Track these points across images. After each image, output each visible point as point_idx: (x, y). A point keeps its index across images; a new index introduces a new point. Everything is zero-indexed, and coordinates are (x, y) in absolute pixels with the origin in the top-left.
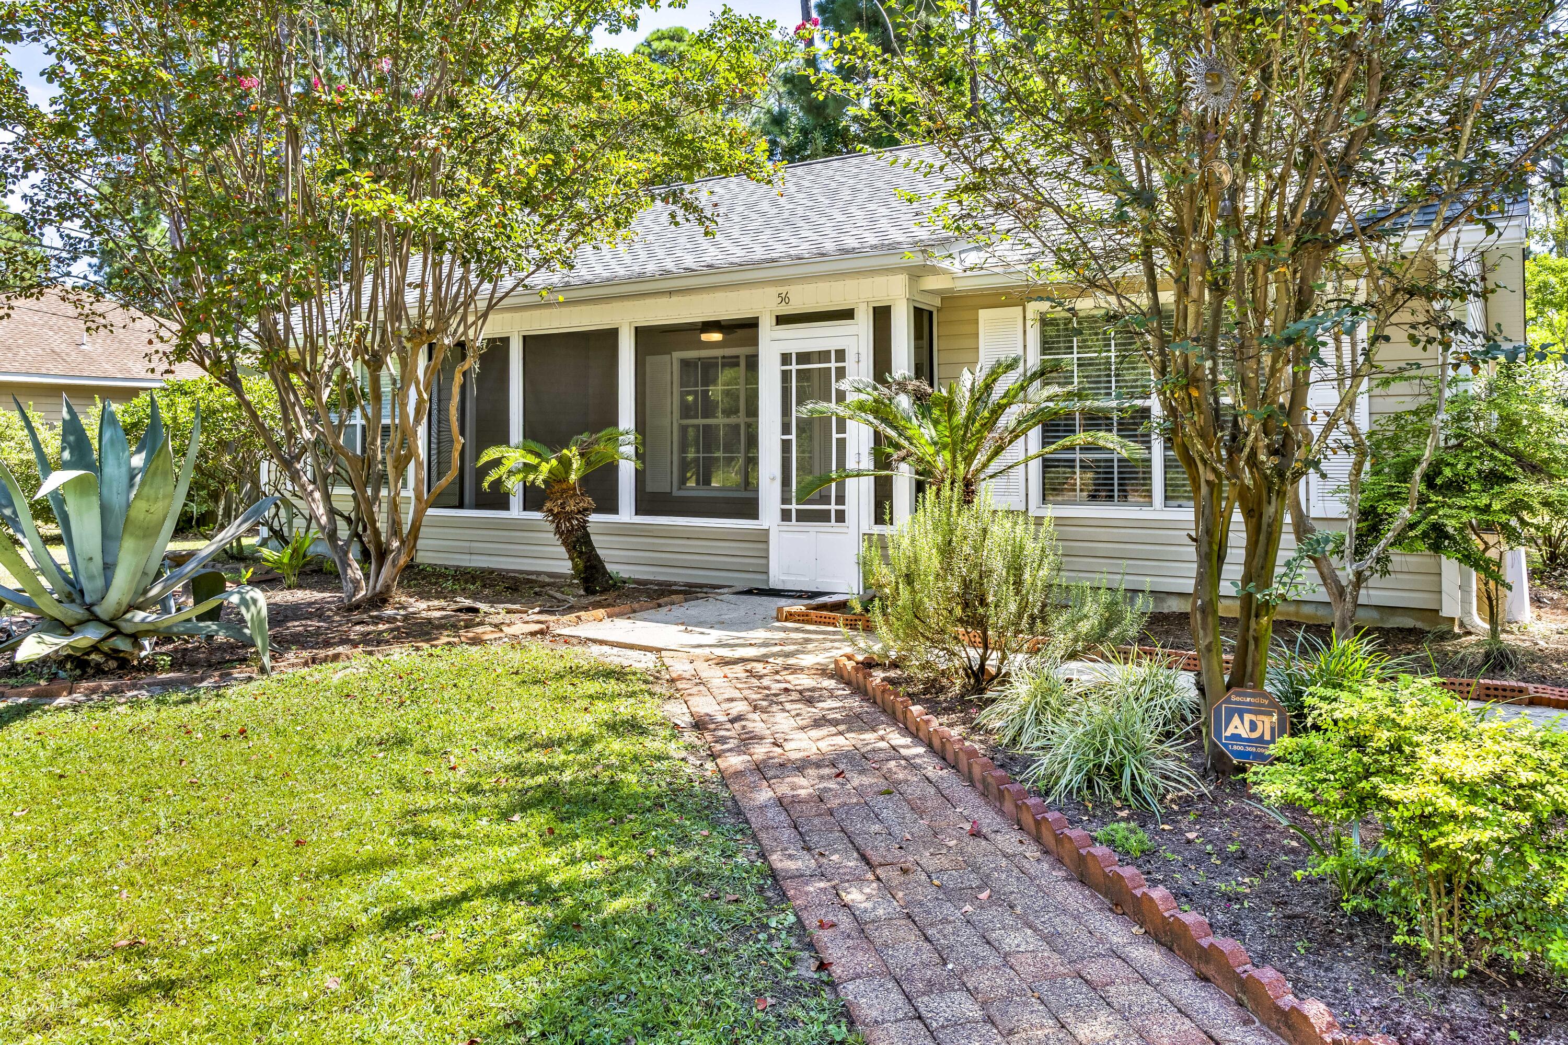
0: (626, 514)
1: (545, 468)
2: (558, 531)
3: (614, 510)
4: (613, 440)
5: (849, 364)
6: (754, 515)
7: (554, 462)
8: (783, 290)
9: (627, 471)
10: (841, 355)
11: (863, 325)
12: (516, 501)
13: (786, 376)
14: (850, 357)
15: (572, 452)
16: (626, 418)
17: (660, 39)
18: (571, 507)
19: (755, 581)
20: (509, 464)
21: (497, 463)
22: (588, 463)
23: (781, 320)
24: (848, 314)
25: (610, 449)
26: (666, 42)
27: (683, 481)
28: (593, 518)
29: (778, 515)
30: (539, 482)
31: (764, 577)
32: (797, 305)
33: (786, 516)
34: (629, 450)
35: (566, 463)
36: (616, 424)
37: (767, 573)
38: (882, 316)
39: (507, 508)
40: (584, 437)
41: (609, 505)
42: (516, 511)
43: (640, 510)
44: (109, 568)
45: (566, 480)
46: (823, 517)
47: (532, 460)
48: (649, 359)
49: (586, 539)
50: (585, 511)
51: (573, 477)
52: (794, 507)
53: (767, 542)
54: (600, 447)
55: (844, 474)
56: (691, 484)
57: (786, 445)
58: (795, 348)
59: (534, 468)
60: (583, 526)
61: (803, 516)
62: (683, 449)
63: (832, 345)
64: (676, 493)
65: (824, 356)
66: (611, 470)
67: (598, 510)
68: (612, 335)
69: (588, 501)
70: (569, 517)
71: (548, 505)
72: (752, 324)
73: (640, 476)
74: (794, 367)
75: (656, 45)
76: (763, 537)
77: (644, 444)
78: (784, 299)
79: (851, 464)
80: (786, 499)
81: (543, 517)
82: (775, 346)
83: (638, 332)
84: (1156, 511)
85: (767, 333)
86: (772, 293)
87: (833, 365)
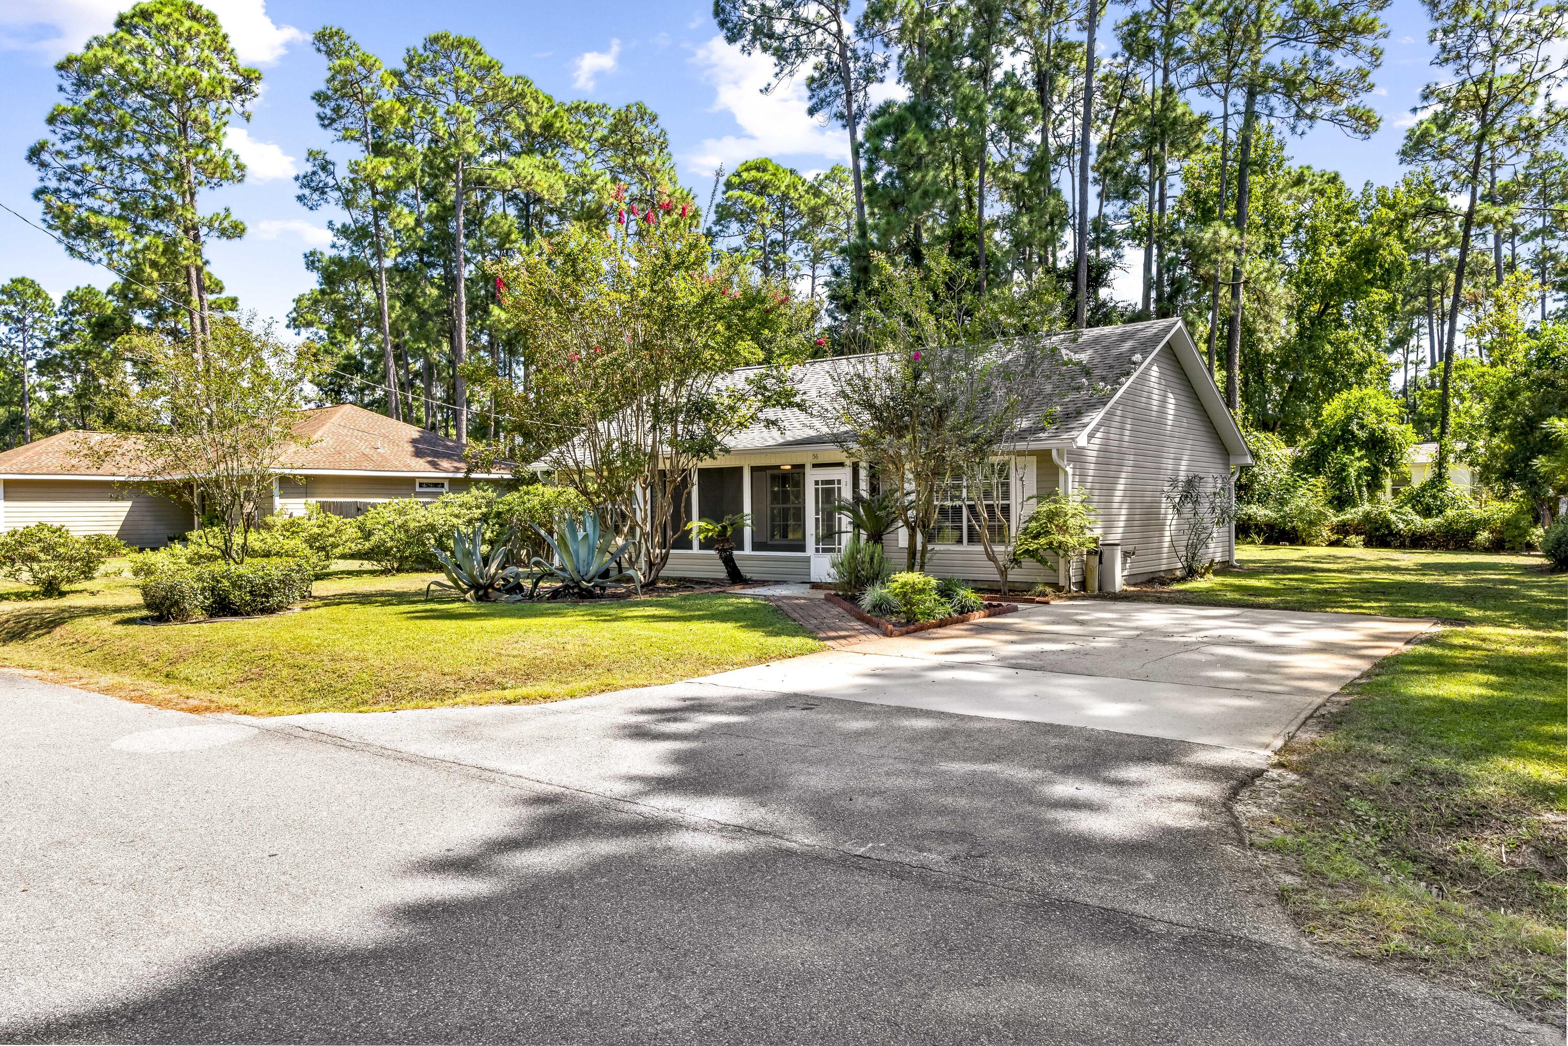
0: (748, 551)
1: (715, 530)
2: (721, 557)
3: (742, 549)
4: (742, 517)
5: (843, 486)
6: (804, 551)
7: (720, 527)
8: (815, 453)
9: (747, 532)
10: (839, 482)
11: (847, 470)
12: (696, 544)
13: (817, 490)
14: (843, 483)
15: (727, 522)
16: (747, 509)
17: (748, 170)
18: (726, 547)
19: (805, 579)
21: (691, 529)
22: (732, 528)
23: (815, 466)
24: (841, 464)
25: (741, 522)
26: (754, 173)
27: (773, 536)
28: (735, 552)
29: (814, 550)
30: (713, 536)
32: (820, 461)
33: (817, 550)
34: (749, 522)
35: (724, 528)
36: (742, 511)
37: (809, 576)
38: (855, 467)
39: (691, 548)
40: (731, 516)
41: (741, 548)
42: (696, 550)
43: (753, 549)
44: (589, 565)
45: (724, 535)
46: (832, 550)
47: (710, 527)
48: (755, 474)
49: (732, 560)
50: (732, 549)
51: (727, 534)
52: (821, 546)
53: (809, 562)
54: (738, 521)
55: (840, 532)
56: (777, 537)
57: (817, 520)
58: (820, 478)
59: (710, 530)
60: (731, 554)
61: (824, 550)
62: (773, 520)
63: (835, 478)
64: (770, 542)
65: (832, 482)
66: (742, 531)
67: (736, 549)
68: (738, 471)
69: (733, 545)
70: (725, 551)
71: (715, 546)
72: (802, 468)
73: (753, 534)
74: (820, 486)
75: (745, 175)
76: (808, 560)
78: (815, 457)
79: (843, 529)
80: (817, 543)
81: (712, 552)
82: (812, 477)
83: (754, 469)
84: (965, 547)
85: (809, 471)
86: (810, 454)
87: (836, 487)
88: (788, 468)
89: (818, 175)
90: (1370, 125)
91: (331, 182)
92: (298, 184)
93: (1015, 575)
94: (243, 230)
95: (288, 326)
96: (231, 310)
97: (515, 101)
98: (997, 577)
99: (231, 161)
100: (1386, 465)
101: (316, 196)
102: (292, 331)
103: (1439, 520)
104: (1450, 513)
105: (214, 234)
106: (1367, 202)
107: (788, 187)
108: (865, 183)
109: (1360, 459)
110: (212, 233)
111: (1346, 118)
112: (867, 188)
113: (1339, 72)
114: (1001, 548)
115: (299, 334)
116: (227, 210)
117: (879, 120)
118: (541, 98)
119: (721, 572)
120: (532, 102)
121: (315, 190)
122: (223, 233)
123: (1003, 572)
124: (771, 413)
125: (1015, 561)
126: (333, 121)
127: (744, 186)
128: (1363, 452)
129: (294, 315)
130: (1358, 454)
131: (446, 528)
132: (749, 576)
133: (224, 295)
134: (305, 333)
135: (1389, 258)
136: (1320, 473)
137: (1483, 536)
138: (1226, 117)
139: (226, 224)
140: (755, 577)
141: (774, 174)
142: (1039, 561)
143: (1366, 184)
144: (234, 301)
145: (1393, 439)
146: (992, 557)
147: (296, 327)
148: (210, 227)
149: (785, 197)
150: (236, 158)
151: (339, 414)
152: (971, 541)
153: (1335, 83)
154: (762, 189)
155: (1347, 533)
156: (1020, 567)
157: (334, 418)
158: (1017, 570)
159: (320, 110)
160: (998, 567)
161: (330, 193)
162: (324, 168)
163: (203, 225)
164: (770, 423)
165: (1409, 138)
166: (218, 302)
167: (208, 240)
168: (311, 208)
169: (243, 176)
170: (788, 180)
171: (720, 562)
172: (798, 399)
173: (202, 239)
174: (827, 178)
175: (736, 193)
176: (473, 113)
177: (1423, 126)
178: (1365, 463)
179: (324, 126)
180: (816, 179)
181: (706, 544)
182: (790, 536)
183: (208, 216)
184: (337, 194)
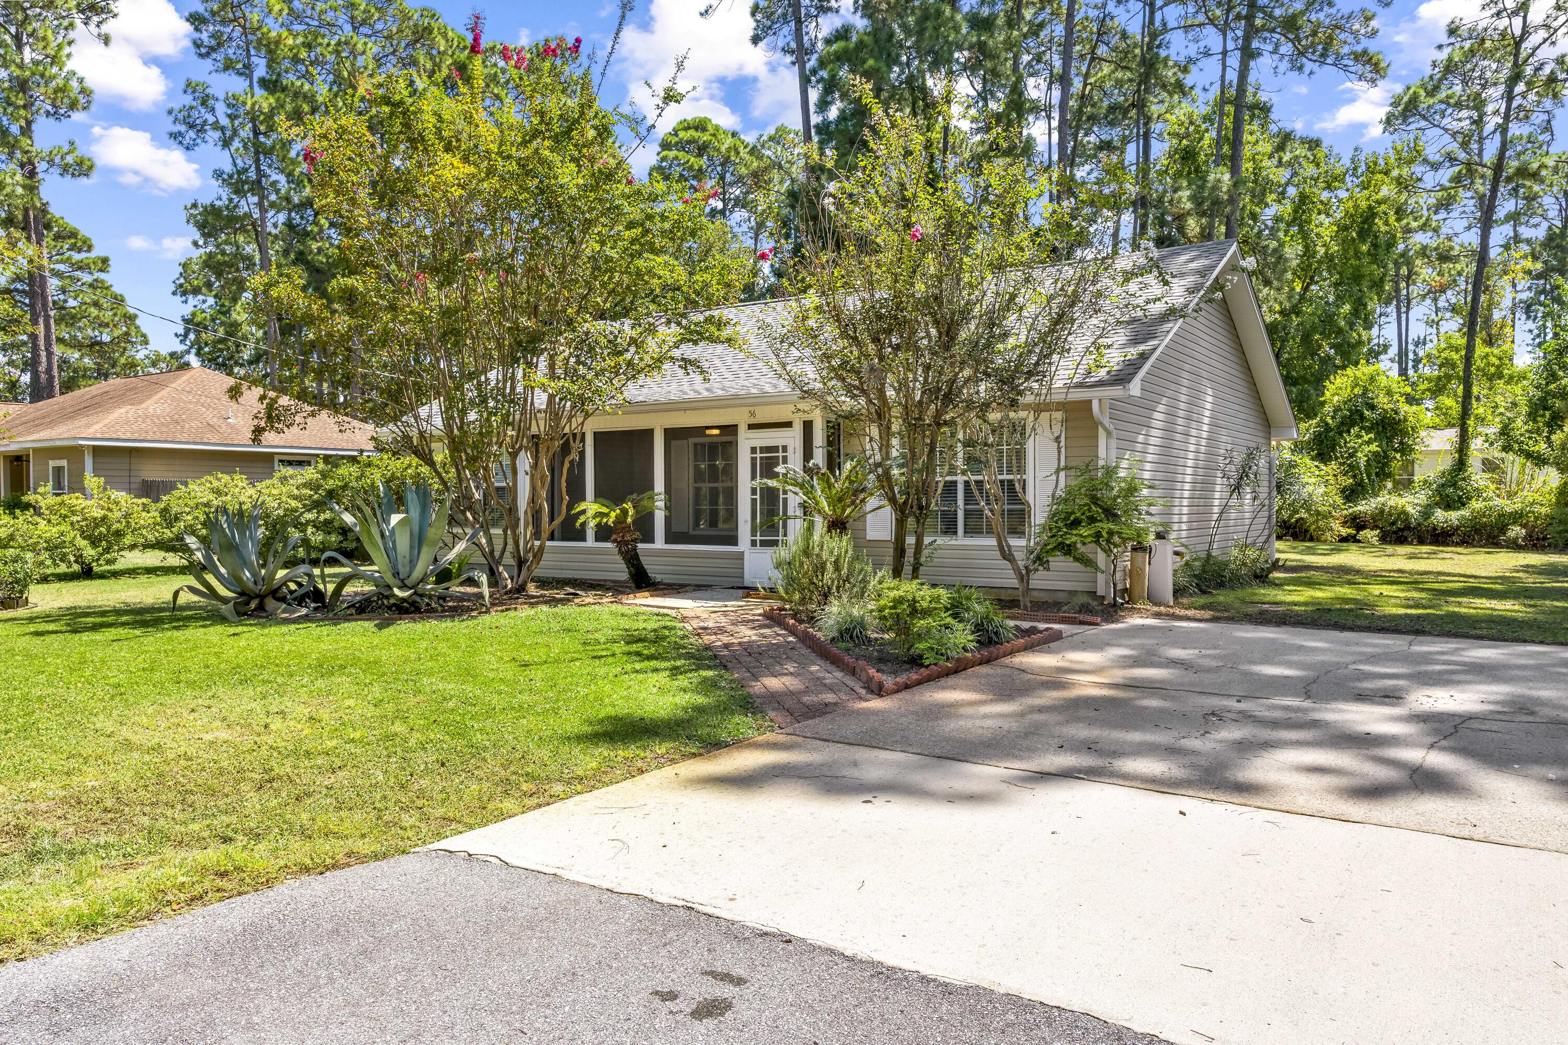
0: (659, 543)
1: (613, 514)
2: (620, 552)
3: (653, 541)
4: (651, 498)
5: (790, 454)
6: (736, 544)
7: (618, 511)
8: (752, 409)
9: (660, 517)
10: (785, 449)
11: (797, 432)
12: (590, 534)
13: (753, 460)
14: (790, 450)
15: (628, 505)
16: (659, 485)
17: (686, 129)
18: (628, 538)
19: (736, 582)
20: (590, 513)
21: (583, 512)
22: (637, 512)
23: (751, 427)
24: (788, 424)
25: (650, 504)
26: (692, 132)
27: (697, 524)
28: (640, 546)
29: (749, 543)
30: (610, 523)
31: (741, 579)
32: (759, 419)
33: (754, 543)
34: (661, 504)
35: (625, 512)
36: (652, 488)
37: (743, 577)
38: (808, 426)
39: (583, 539)
40: (634, 496)
41: (650, 538)
42: (590, 542)
43: (667, 541)
44: (413, 563)
45: (625, 521)
46: (775, 544)
47: (605, 510)
48: (673, 443)
49: (637, 557)
50: (635, 541)
51: (629, 520)
53: (743, 559)
54: (645, 503)
55: (786, 518)
56: (703, 526)
57: (754, 501)
58: (758, 444)
59: (607, 515)
60: (635, 549)
61: (764, 544)
62: (697, 503)
63: (779, 443)
64: (691, 532)
65: (775, 449)
66: (650, 516)
67: (643, 541)
68: (648, 434)
69: (637, 534)
70: (626, 543)
71: (614, 536)
72: (735, 427)
73: (668, 520)
74: (758, 455)
75: (682, 134)
76: (740, 556)
77: (670, 500)
78: (752, 414)
79: (790, 512)
80: (753, 533)
81: (609, 545)
82: (747, 442)
83: (667, 431)
84: (961, 540)
85: (743, 432)
86: (746, 410)
87: (781, 454)
88: (716, 432)
89: (761, 136)
90: (1377, 72)
91: (211, 119)
92: (171, 118)
93: (1040, 580)
94: (91, 168)
95: (174, 293)
96: (101, 270)
97: (422, 35)
98: (1015, 583)
99: (74, 84)
100: (1396, 451)
101: (192, 134)
102: (178, 299)
103: (1465, 513)
104: (1476, 505)
105: (56, 171)
106: (1355, 169)
107: (729, 150)
108: (815, 119)
109: (1369, 443)
110: (51, 170)
111: (1351, 63)
112: (817, 126)
113: (1339, 15)
114: (1022, 542)
115: (186, 302)
116: (72, 143)
117: (835, 47)
118: (450, 34)
119: (621, 572)
120: (439, 38)
121: (192, 126)
122: (65, 170)
123: (1024, 577)
124: (687, 350)
125: (1040, 560)
126: (212, 49)
127: (682, 146)
128: (1372, 436)
129: (182, 281)
130: (1366, 438)
131: (281, 512)
132: (659, 578)
133: (93, 254)
134: (192, 300)
135: (1384, 229)
136: (1330, 459)
137: (1516, 531)
138: (1225, 53)
139: (70, 159)
140: (667, 579)
141: (714, 135)
142: (1076, 559)
143: (1356, 149)
144: (105, 261)
145: (1405, 420)
146: (1007, 554)
147: (184, 293)
148: (51, 163)
149: (726, 161)
150: (81, 81)
151: (185, 378)
152: (971, 530)
153: (1336, 27)
154: (702, 150)
155: (1360, 527)
156: (1048, 569)
157: (179, 382)
158: (1042, 573)
159: (197, 35)
160: (1017, 570)
161: (210, 133)
162: (204, 103)
163: (42, 159)
164: (686, 363)
165: (1395, 104)
166: (86, 261)
167: (47, 177)
168: (188, 148)
169: (89, 102)
170: (729, 142)
171: (619, 558)
172: (726, 333)
173: (41, 176)
174: (771, 139)
175: (672, 154)
176: (370, 45)
177: (1411, 91)
178: (1374, 447)
179: (201, 56)
180: (758, 140)
181: (603, 533)
182: (720, 525)
183: (46, 151)
184: (217, 135)
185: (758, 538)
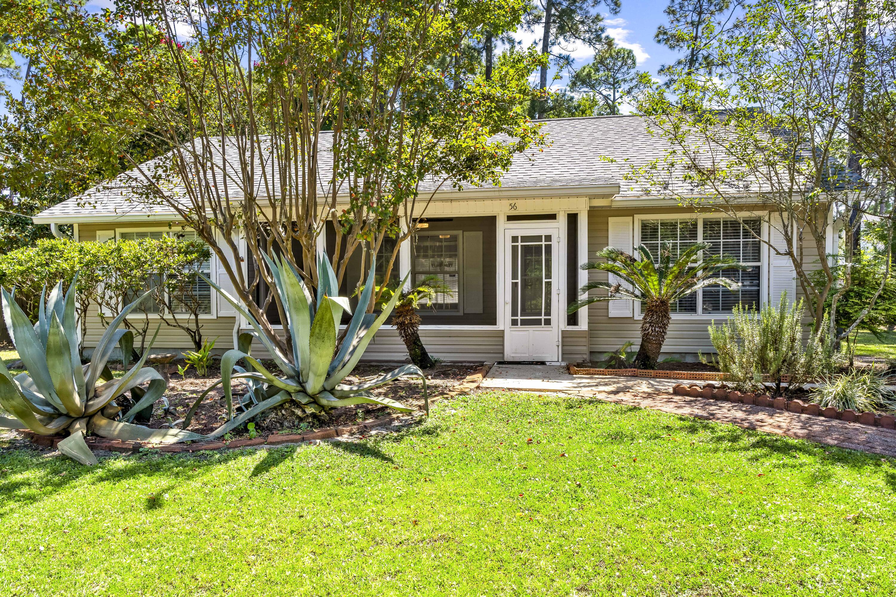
2: (403, 335)
5: (554, 243)
6: (493, 322)
8: (513, 202)
10: (548, 238)
11: (562, 223)
13: (514, 248)
14: (554, 239)
19: (498, 357)
23: (511, 218)
24: (553, 217)
29: (509, 322)
31: (501, 355)
32: (521, 212)
33: (514, 323)
37: (503, 353)
38: (573, 219)
46: (538, 322)
49: (417, 339)
50: (417, 324)
53: (503, 337)
57: (514, 285)
58: (520, 233)
60: (416, 330)
61: (524, 323)
63: (543, 233)
65: (538, 238)
72: (492, 220)
76: (501, 335)
78: (513, 207)
79: (554, 295)
80: (514, 314)
82: (507, 232)
83: (417, 221)
84: (699, 316)
85: (502, 225)
86: (506, 203)
87: (543, 243)
88: (426, 225)
185: (519, 318)
